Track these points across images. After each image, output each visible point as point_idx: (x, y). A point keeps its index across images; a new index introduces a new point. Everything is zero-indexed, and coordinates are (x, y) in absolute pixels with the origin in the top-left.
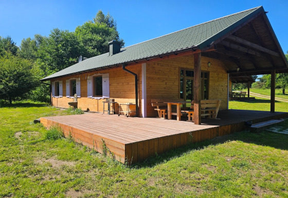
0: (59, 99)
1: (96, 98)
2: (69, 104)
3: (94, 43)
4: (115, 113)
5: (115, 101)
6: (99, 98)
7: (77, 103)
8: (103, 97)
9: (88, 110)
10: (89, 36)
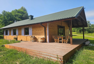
0: (7, 37)
1: (26, 36)
2: (14, 38)
3: (19, 16)
4: (35, 41)
5: (35, 37)
6: (27, 36)
7: (17, 38)
8: (29, 35)
9: (22, 40)
10: (17, 14)
